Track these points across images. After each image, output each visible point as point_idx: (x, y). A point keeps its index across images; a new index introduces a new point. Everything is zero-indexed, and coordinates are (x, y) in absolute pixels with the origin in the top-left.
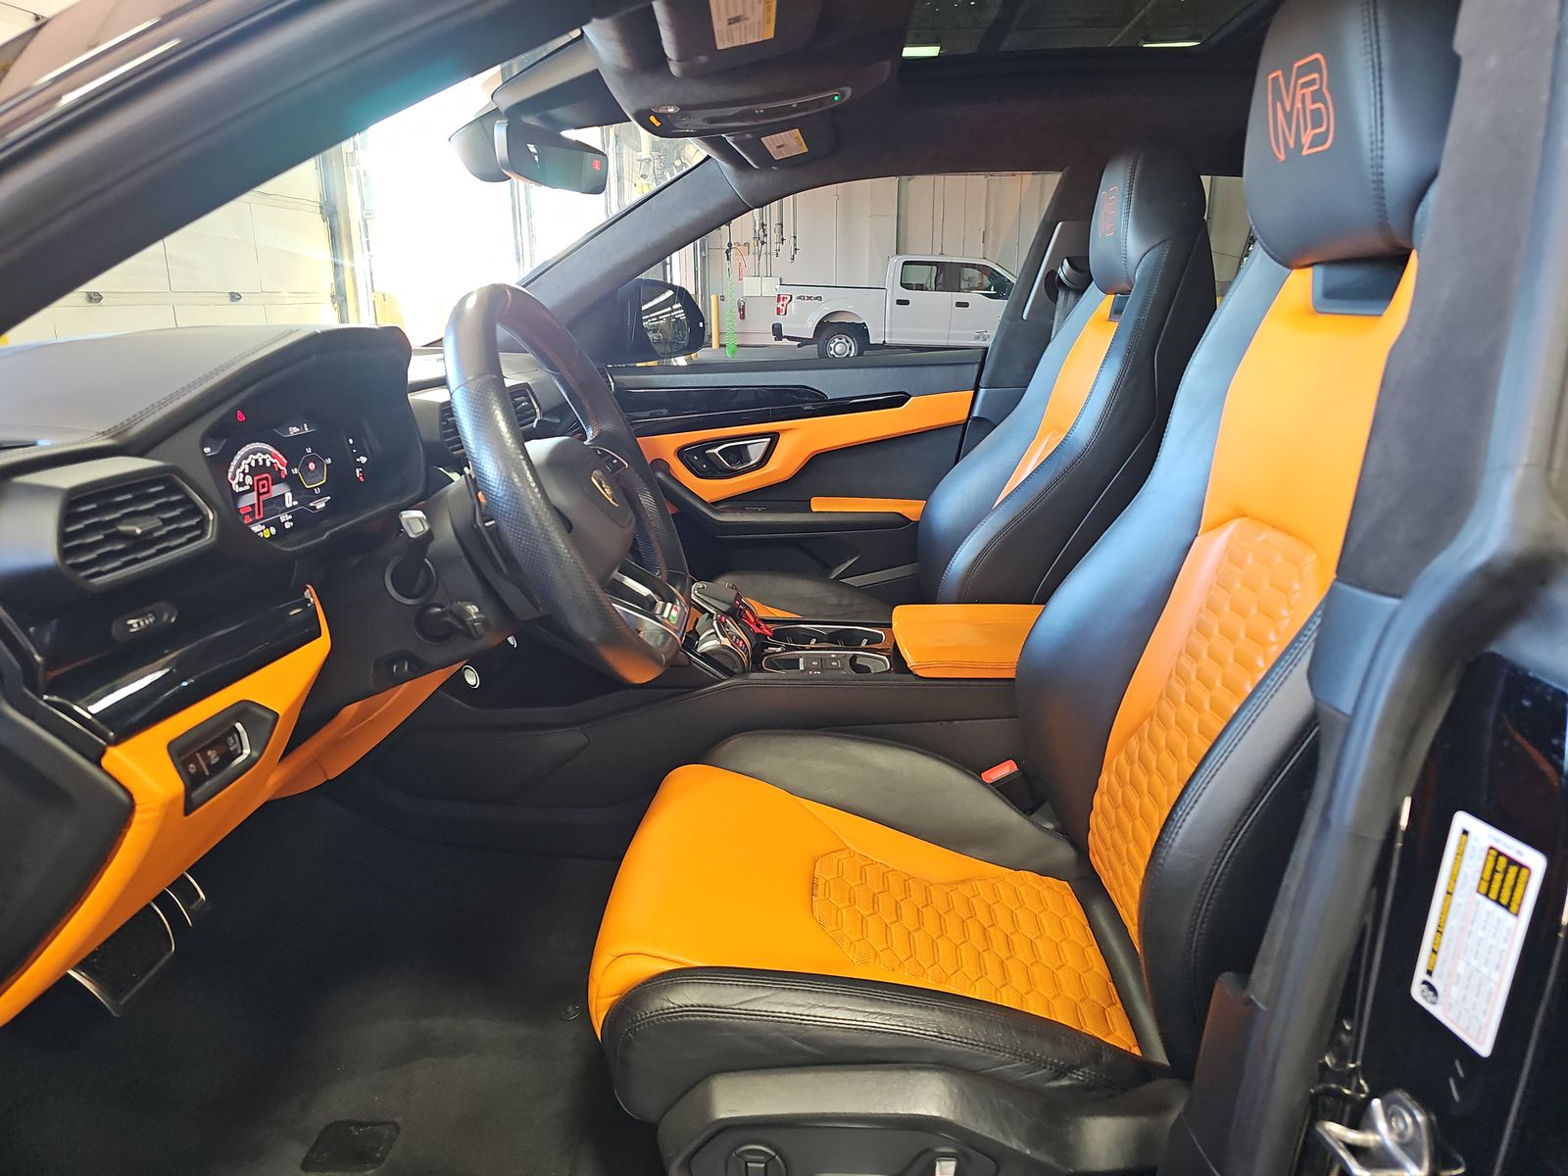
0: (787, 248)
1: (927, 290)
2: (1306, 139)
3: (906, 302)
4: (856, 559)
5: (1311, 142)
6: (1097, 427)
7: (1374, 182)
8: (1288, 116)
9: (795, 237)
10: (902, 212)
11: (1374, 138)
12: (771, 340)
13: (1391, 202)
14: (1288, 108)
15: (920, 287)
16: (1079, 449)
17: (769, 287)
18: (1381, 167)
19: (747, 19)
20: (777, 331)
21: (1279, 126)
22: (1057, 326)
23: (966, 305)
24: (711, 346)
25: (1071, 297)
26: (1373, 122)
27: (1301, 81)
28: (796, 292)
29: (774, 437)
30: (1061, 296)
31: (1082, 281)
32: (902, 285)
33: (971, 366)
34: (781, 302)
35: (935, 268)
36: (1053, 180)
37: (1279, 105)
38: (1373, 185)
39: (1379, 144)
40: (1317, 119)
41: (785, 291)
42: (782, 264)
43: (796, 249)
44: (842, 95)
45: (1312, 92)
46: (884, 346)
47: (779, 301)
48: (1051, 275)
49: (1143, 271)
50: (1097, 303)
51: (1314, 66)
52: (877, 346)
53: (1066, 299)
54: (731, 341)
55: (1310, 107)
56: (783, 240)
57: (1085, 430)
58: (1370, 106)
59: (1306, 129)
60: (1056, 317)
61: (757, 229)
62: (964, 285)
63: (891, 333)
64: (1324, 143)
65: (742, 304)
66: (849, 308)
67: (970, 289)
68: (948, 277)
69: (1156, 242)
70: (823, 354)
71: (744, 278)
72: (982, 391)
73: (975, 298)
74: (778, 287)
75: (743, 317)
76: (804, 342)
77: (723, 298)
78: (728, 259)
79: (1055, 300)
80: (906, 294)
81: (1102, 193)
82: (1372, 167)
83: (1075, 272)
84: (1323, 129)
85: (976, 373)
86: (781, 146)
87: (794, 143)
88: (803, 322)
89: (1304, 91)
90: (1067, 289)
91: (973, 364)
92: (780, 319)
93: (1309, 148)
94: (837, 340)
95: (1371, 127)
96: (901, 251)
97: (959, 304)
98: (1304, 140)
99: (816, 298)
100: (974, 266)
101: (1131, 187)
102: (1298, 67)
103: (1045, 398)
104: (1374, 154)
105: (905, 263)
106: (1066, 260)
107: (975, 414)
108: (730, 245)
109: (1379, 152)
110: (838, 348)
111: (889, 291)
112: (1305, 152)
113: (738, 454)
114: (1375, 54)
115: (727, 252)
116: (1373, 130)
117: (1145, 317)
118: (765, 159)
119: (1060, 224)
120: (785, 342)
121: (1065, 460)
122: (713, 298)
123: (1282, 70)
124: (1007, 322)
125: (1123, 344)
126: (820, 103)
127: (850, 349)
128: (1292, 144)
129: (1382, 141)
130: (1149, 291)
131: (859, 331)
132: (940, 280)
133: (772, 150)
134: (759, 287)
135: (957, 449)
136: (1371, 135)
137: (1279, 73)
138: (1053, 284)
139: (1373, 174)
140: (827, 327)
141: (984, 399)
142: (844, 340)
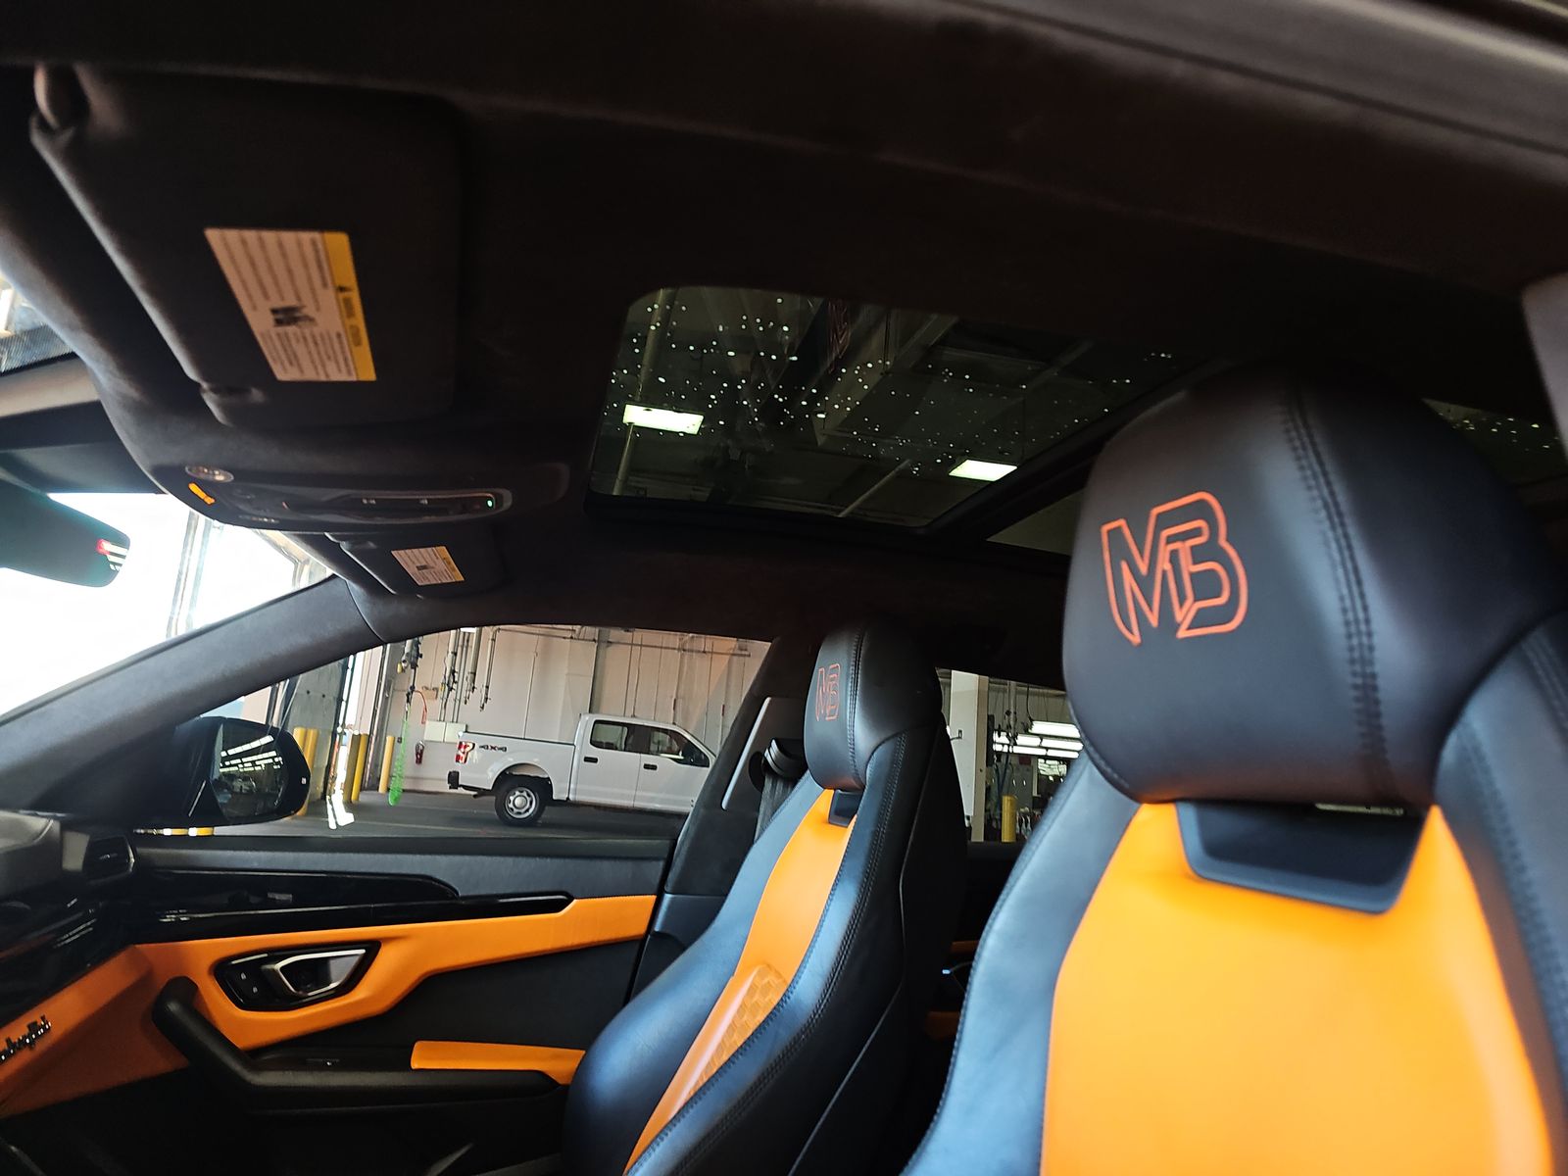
0: (477, 697)
1: (616, 749)
2: (1184, 614)
3: (595, 760)
4: (463, 1151)
5: (1195, 617)
6: (828, 986)
7: (1356, 687)
8: (1145, 584)
9: (487, 687)
10: (598, 674)
11: (1350, 616)
12: (445, 787)
13: (1394, 720)
14: (1143, 569)
15: (610, 746)
16: (802, 1019)
17: (453, 733)
18: (1371, 663)
19: (311, 320)
20: (453, 779)
21: (1129, 595)
22: (763, 820)
23: (654, 768)
24: (378, 789)
25: (780, 786)
26: (1345, 591)
27: (1166, 533)
28: (480, 741)
29: (373, 947)
30: (768, 784)
31: (793, 769)
32: (591, 743)
33: (654, 863)
34: (462, 750)
35: (626, 729)
36: (761, 648)
37: (1124, 566)
38: (1353, 693)
39: (1358, 626)
40: (1205, 586)
41: (470, 739)
42: (470, 711)
43: (486, 699)
44: (498, 501)
45: (1192, 548)
46: (567, 803)
47: (460, 748)
48: (757, 757)
49: (879, 765)
50: (812, 800)
51: (1201, 510)
52: (560, 802)
53: (774, 787)
54: (399, 784)
55: (1188, 567)
56: (474, 688)
57: (810, 989)
58: (1334, 567)
59: (1182, 600)
60: (762, 809)
61: (447, 675)
62: (653, 748)
63: (575, 790)
64: (1229, 620)
65: (421, 747)
66: (535, 761)
67: (658, 753)
68: (639, 739)
69: (890, 734)
70: (501, 806)
71: (427, 722)
72: (668, 897)
73: (664, 761)
74: (461, 734)
75: (419, 761)
76: (481, 792)
77: (400, 740)
78: (408, 701)
79: (761, 787)
80: (594, 752)
81: (819, 671)
82: (1352, 661)
83: (783, 756)
84: (1222, 600)
85: (660, 873)
86: (424, 567)
87: (441, 565)
88: (482, 772)
89: (1172, 547)
90: (775, 777)
91: (657, 859)
92: (458, 767)
93: (1189, 628)
94: (517, 793)
95: (1342, 599)
96: (594, 708)
97: (647, 767)
98: (1179, 616)
99: (501, 749)
100: (665, 731)
101: (856, 666)
102: (1159, 515)
103: (748, 917)
104: (1355, 641)
105: (597, 722)
106: (774, 741)
107: (657, 928)
108: (413, 688)
109: (1365, 640)
110: (518, 802)
111: (578, 748)
112: (1182, 633)
113: (316, 972)
114: (1325, 492)
115: (408, 695)
116: (1348, 603)
117: (884, 830)
118: (404, 583)
119: (768, 700)
120: (461, 790)
121: (784, 1036)
122: (389, 739)
123: (1126, 519)
124: (702, 810)
125: (859, 864)
126: (465, 505)
127: (531, 803)
128: (1153, 620)
129: (1367, 621)
130: (886, 795)
131: (541, 787)
132: (630, 741)
133: (411, 570)
134: (441, 732)
135: (629, 974)
136: (1344, 611)
137: (1121, 522)
138: (758, 768)
139: (1355, 674)
140: (508, 780)
141: (670, 908)
142: (525, 794)
